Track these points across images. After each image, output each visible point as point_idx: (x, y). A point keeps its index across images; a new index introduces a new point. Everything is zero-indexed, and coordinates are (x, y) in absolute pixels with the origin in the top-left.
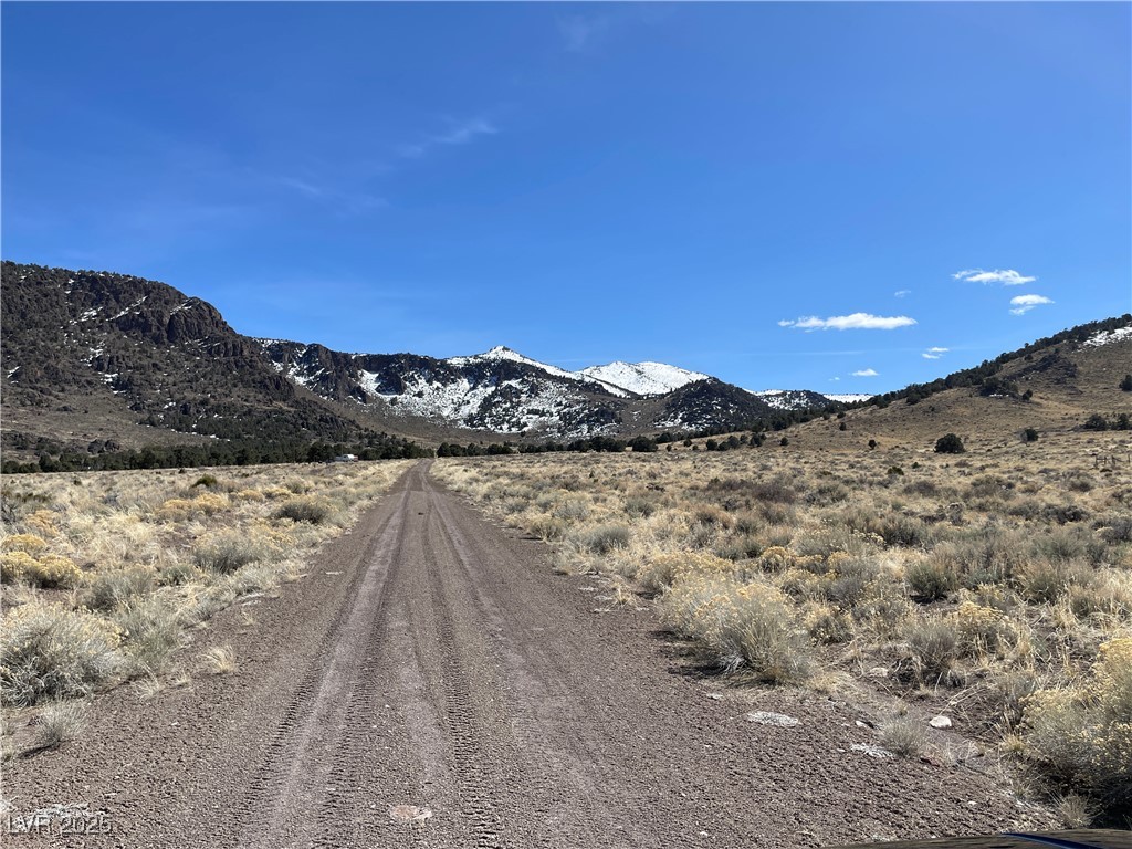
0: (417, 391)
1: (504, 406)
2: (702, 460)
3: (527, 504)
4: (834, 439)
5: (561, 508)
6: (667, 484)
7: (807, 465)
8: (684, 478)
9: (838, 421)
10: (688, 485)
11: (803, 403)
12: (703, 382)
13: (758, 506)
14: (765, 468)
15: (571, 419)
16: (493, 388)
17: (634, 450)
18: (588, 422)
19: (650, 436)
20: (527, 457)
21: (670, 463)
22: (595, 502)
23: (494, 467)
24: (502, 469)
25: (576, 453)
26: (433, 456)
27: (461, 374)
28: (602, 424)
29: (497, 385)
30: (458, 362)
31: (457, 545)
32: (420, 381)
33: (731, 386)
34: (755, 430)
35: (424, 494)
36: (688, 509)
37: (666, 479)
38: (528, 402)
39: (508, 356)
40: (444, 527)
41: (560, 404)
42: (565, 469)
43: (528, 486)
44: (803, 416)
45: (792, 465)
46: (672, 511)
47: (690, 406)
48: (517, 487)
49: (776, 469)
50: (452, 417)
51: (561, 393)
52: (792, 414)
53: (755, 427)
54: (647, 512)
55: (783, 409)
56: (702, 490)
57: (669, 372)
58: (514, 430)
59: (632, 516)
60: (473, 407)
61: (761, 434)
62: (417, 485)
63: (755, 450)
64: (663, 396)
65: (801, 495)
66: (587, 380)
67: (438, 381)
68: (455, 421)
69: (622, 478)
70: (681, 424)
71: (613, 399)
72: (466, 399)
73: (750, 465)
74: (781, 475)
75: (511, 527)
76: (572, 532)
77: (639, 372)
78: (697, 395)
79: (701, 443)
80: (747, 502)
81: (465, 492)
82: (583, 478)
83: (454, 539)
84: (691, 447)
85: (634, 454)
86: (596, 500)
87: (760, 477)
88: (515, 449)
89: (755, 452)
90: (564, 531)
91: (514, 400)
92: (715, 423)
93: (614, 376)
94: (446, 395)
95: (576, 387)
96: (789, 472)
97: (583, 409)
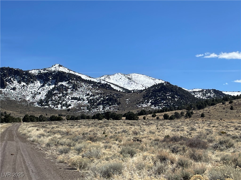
0: (12, 87)
1: (59, 95)
2: (161, 125)
3: (70, 149)
4: (227, 114)
5: (88, 152)
6: (143, 138)
7: (214, 128)
8: (151, 135)
9: (229, 105)
10: (153, 138)
11: (212, 95)
12: (162, 84)
13: (189, 151)
14: (193, 129)
15: (94, 102)
16: (53, 86)
17: (126, 119)
18: (103, 104)
19: (135, 112)
20: (70, 122)
21: (145, 126)
22: (105, 149)
23: (53, 128)
24: (57, 129)
25: (96, 120)
26: (20, 121)
27: (37, 78)
28: (110, 105)
29: (55, 84)
30: (34, 72)
31: (31, 173)
32: (14, 82)
33: (176, 86)
34: (188, 109)
35: (14, 143)
36: (153, 152)
37: (143, 135)
38: (71, 94)
39: (61, 69)
40: (24, 162)
41: (88, 95)
42: (90, 129)
43: (70, 139)
44: (212, 102)
45: (206, 128)
46: (145, 153)
47: (155, 96)
48: (64, 140)
49: (198, 130)
50: (31, 101)
51: (89, 89)
52: (207, 101)
53: (188, 108)
54: (132, 154)
55: (202, 99)
56: (161, 142)
57: (145, 79)
58: (64, 108)
59: (124, 157)
60: (42, 96)
61: (191, 111)
62: (11, 138)
63: (188, 119)
64: (141, 91)
65: (211, 144)
66: (103, 82)
67: (24, 82)
68: (33, 103)
69: (120, 134)
70: (151, 105)
71: (116, 92)
72: (39, 91)
73: (185, 128)
74: (201, 133)
75: (61, 162)
76: (93, 165)
77: (129, 79)
78: (159, 91)
79: (161, 116)
80: (184, 148)
81: (37, 141)
82: (99, 135)
83: (30, 169)
84: (156, 118)
85: (126, 121)
86: (106, 147)
87: (190, 134)
88: (64, 118)
89: (188, 120)
90: (89, 165)
91: (64, 92)
92: (168, 105)
93: (116, 80)
94: (28, 89)
95: (97, 86)
96: (205, 132)
97: (100, 97)
